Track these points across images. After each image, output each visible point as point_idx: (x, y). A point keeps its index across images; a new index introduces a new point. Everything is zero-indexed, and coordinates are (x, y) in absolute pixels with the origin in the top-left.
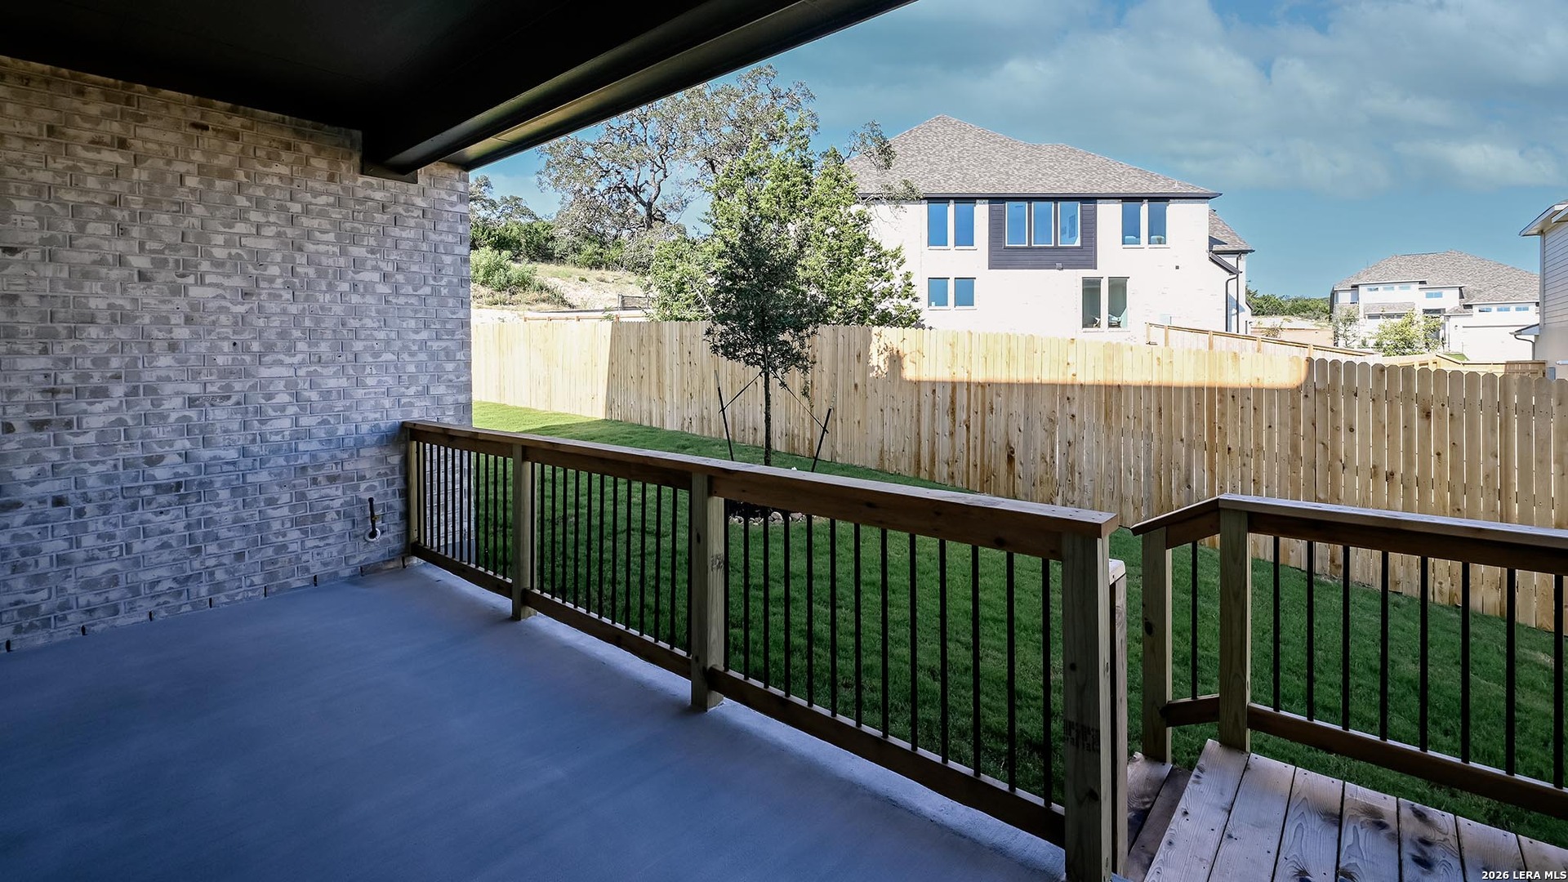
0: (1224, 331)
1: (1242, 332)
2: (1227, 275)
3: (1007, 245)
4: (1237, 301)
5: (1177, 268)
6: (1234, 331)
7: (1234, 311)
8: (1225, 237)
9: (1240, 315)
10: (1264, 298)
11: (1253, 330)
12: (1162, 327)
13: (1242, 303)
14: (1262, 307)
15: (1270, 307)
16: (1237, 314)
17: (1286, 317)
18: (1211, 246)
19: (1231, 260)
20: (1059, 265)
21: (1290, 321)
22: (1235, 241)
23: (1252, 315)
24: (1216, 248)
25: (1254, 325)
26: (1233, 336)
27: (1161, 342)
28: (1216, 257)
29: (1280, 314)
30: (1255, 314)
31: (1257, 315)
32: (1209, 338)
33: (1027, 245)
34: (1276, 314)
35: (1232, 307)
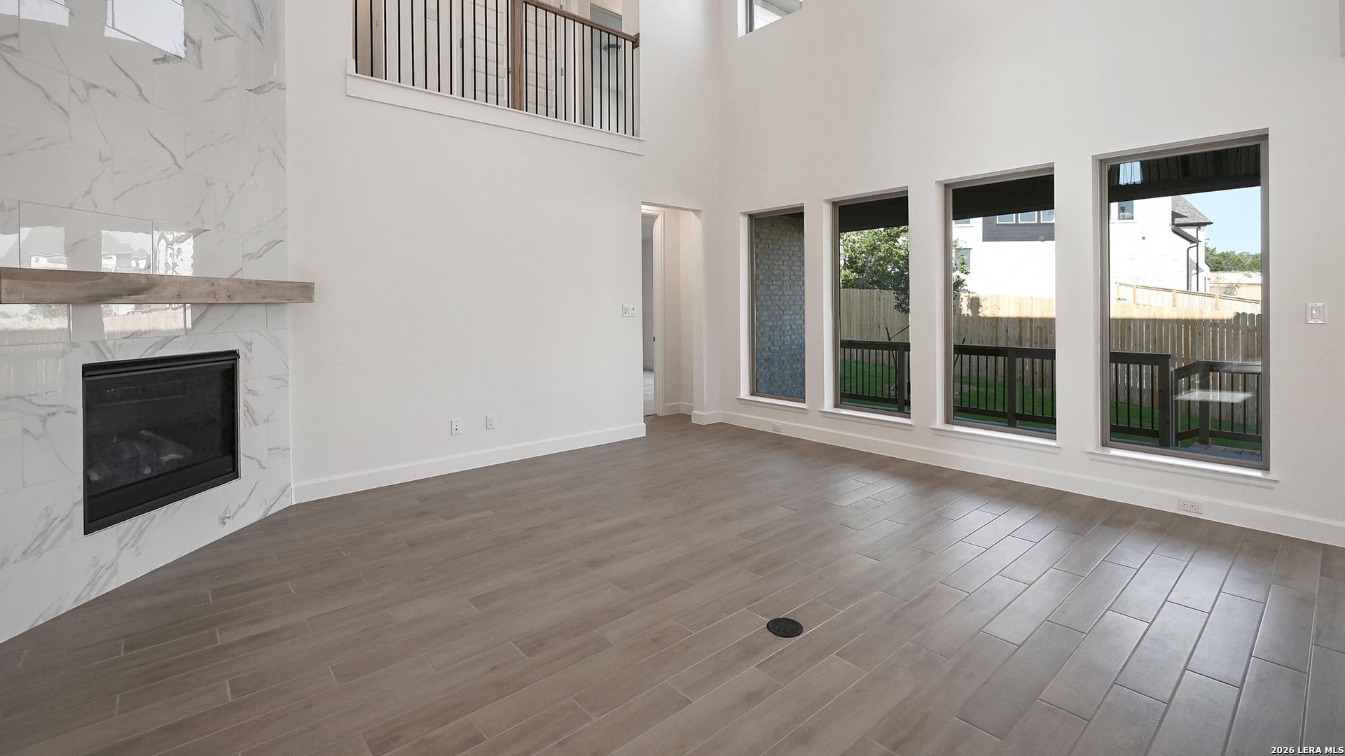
0: (1185, 289)
1: (1201, 290)
2: (1188, 244)
3: (998, 223)
4: (1197, 264)
5: (1144, 238)
6: (1194, 289)
7: (1194, 271)
8: (1186, 212)
9: (1199, 274)
10: (1223, 255)
11: (1211, 285)
12: (1131, 286)
13: (1202, 265)
14: (1220, 263)
15: (1229, 263)
16: (1197, 273)
17: (1246, 272)
18: (1173, 220)
19: (1191, 231)
20: (1042, 237)
21: (1250, 276)
22: (1196, 215)
23: (1211, 271)
24: (1178, 221)
25: (1212, 280)
26: (1194, 294)
27: (1130, 300)
28: (1177, 229)
29: (1240, 270)
30: (1214, 270)
31: (1215, 270)
32: (1173, 295)
33: (1014, 222)
34: (1235, 270)
35: (1192, 268)
